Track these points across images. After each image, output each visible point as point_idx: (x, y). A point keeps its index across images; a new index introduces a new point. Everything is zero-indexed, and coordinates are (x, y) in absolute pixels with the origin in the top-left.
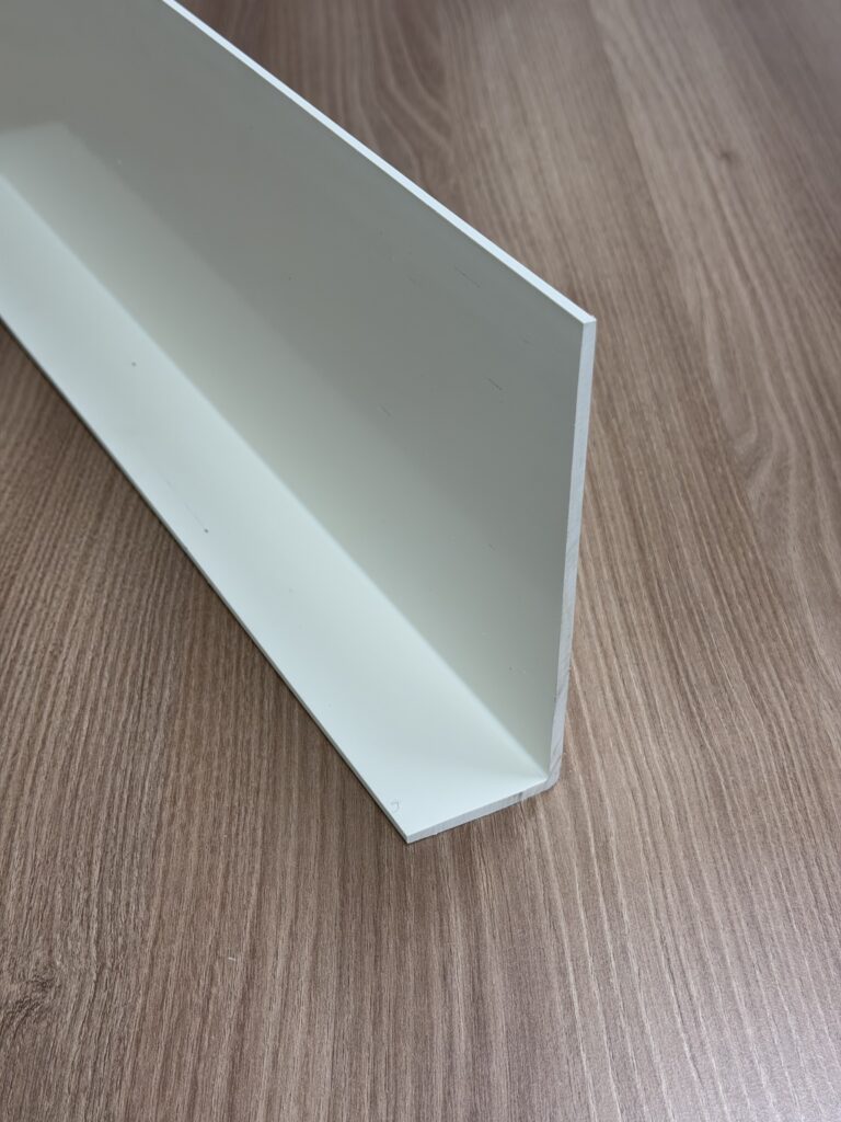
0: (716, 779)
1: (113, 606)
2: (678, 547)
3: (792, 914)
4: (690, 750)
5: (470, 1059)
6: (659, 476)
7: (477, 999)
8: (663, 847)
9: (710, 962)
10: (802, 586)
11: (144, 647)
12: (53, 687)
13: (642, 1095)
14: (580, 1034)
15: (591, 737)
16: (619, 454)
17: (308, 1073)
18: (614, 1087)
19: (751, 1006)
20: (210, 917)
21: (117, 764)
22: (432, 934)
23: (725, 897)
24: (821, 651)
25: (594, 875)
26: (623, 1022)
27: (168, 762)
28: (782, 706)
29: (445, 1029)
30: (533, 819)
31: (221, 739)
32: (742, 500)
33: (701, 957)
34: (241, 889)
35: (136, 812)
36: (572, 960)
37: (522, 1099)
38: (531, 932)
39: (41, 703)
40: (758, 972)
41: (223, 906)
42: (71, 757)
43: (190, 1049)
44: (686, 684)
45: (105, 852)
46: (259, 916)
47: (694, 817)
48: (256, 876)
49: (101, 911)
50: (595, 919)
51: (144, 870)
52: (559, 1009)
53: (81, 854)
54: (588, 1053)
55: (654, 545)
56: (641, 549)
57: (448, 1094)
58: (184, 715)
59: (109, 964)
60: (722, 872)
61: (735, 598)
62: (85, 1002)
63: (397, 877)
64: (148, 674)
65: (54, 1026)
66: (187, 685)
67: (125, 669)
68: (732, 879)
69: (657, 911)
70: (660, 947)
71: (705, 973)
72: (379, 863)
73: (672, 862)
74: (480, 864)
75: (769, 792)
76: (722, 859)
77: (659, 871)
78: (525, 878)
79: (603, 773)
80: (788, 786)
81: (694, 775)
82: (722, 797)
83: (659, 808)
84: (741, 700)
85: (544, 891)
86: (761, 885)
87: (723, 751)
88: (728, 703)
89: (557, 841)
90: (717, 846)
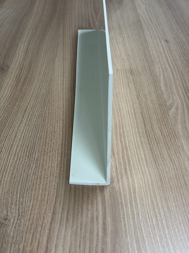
1: (25, 136)
2: (153, 125)
3: (177, 206)
4: (155, 170)
5: (102, 237)
6: (149, 109)
7: (104, 224)
8: (148, 191)
9: (158, 216)
10: (181, 134)
11: (32, 145)
12: (11, 154)
13: (142, 246)
14: (128, 232)
16: (141, 105)
17: (65, 240)
18: (135, 244)
19: (167, 226)
20: (44, 205)
21: (24, 171)
22: (95, 209)
23: (162, 202)
24: (185, 148)
25: (132, 197)
26: (138, 229)
27: (36, 170)
29: (97, 230)
30: (118, 184)
31: (48, 166)
32: (168, 115)
33: (156, 216)
34: (51, 199)
35: (28, 181)
36: (126, 216)
37: (114, 246)
38: (117, 209)
39: (8, 157)
40: (169, 219)
41: (47, 202)
42: (14, 169)
43: (38, 234)
44: (154, 155)
45: (21, 190)
46: (55, 205)
47: (155, 184)
48: (55, 196)
49: (19, 203)
50: (132, 206)
51: (30, 194)
52: (123, 226)
53: (15, 190)
54: (129, 236)
55: (148, 124)
56: (145, 125)
57: (97, 245)
58: (40, 160)
59: (21, 215)
60: (161, 197)
61: (166, 136)
62: (15, 223)
63: (87, 196)
64: (32, 151)
65: (7, 229)
66: (41, 154)
67: (27, 150)
68: (164, 198)
69: (146, 205)
70: (147, 213)
71: (157, 219)
72: (83, 193)
73: (150, 194)
74: (106, 194)
75: (173, 179)
76: (161, 194)
77: (147, 196)
78: (116, 197)
79: (135, 174)
80: (177, 178)
81: (156, 175)
82: (162, 180)
83: (147, 182)
84: (167, 158)
85: (120, 200)
86: (170, 199)
87: (162, 170)
88: (164, 159)
89: (124, 189)
90: (160, 191)
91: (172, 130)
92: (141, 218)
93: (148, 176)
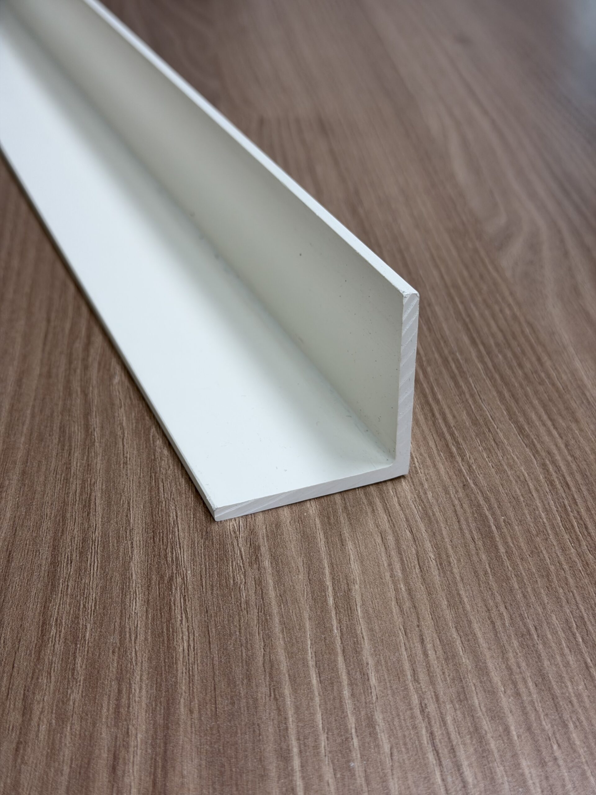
0: (484, 519)
4: (452, 491)
8: (421, 595)
9: (489, 736)
10: (566, 337)
22: (105, 710)
23: (504, 653)
25: (331, 630)
28: (556, 446)
32: (495, 267)
33: (476, 730)
36: (299, 739)
38: (243, 703)
40: (555, 747)
44: (443, 425)
47: (459, 560)
50: (332, 683)
60: (498, 623)
61: (494, 348)
63: (66, 640)
68: (511, 631)
69: (414, 672)
70: (420, 717)
71: (483, 751)
72: (44, 623)
73: (433, 613)
74: (181, 621)
75: (550, 532)
76: (497, 607)
77: (416, 623)
78: (240, 636)
79: (345, 515)
80: (572, 526)
81: (457, 515)
82: (492, 538)
83: (414, 552)
84: (508, 439)
85: (265, 651)
86: (549, 636)
87: (491, 490)
88: (493, 443)
89: (285, 591)
90: (490, 593)
91: (520, 323)
92: (386, 748)
93: (416, 521)
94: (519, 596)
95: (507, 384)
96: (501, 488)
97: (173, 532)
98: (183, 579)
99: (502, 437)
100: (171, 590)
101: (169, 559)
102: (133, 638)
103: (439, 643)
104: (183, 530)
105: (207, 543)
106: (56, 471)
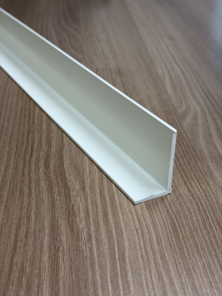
0: (174, 224)
3: (213, 284)
4: (163, 213)
8: (151, 254)
10: (206, 154)
15: (119, 208)
23: (180, 277)
24: (216, 175)
25: (117, 268)
28: (202, 196)
30: (90, 243)
47: (165, 241)
60: (179, 265)
61: (180, 158)
63: (19, 271)
68: (183, 268)
69: (147, 284)
72: (11, 265)
73: (155, 261)
74: (62, 264)
75: (199, 230)
76: (178, 259)
77: (148, 265)
78: (83, 270)
79: (123, 222)
80: (207, 227)
81: (164, 223)
82: (177, 232)
83: (148, 237)
84: (184, 193)
85: (92, 276)
86: (197, 271)
87: (177, 213)
88: (178, 194)
89: (100, 252)
90: (176, 253)
91: (189, 148)
93: (149, 225)
94: (187, 255)
95: (184, 172)
96: (181, 212)
97: (60, 229)
98: (63, 248)
99: (182, 192)
100: (58, 252)
101: (58, 240)
102: (44, 271)
103: (156, 273)
104: (64, 228)
105: (72, 233)
106: (18, 205)
